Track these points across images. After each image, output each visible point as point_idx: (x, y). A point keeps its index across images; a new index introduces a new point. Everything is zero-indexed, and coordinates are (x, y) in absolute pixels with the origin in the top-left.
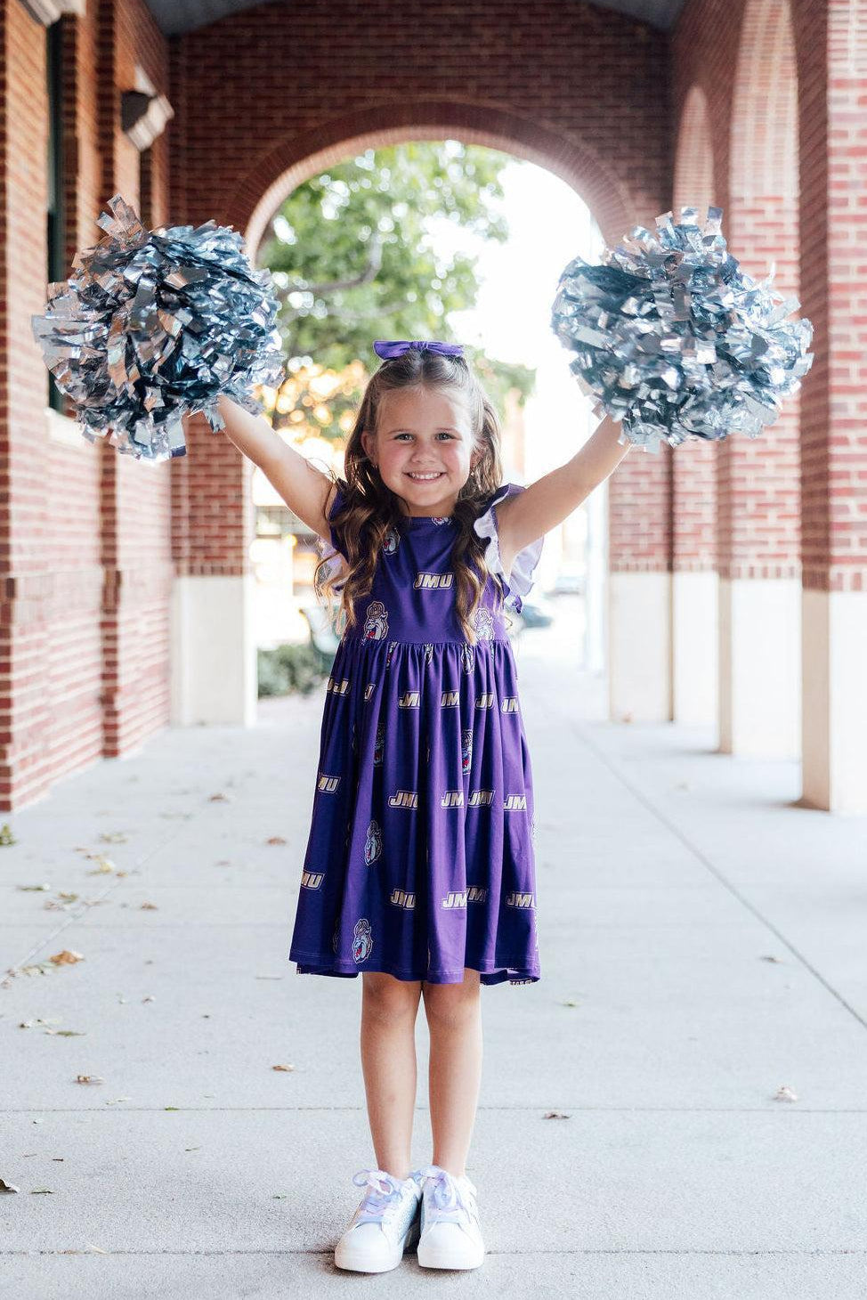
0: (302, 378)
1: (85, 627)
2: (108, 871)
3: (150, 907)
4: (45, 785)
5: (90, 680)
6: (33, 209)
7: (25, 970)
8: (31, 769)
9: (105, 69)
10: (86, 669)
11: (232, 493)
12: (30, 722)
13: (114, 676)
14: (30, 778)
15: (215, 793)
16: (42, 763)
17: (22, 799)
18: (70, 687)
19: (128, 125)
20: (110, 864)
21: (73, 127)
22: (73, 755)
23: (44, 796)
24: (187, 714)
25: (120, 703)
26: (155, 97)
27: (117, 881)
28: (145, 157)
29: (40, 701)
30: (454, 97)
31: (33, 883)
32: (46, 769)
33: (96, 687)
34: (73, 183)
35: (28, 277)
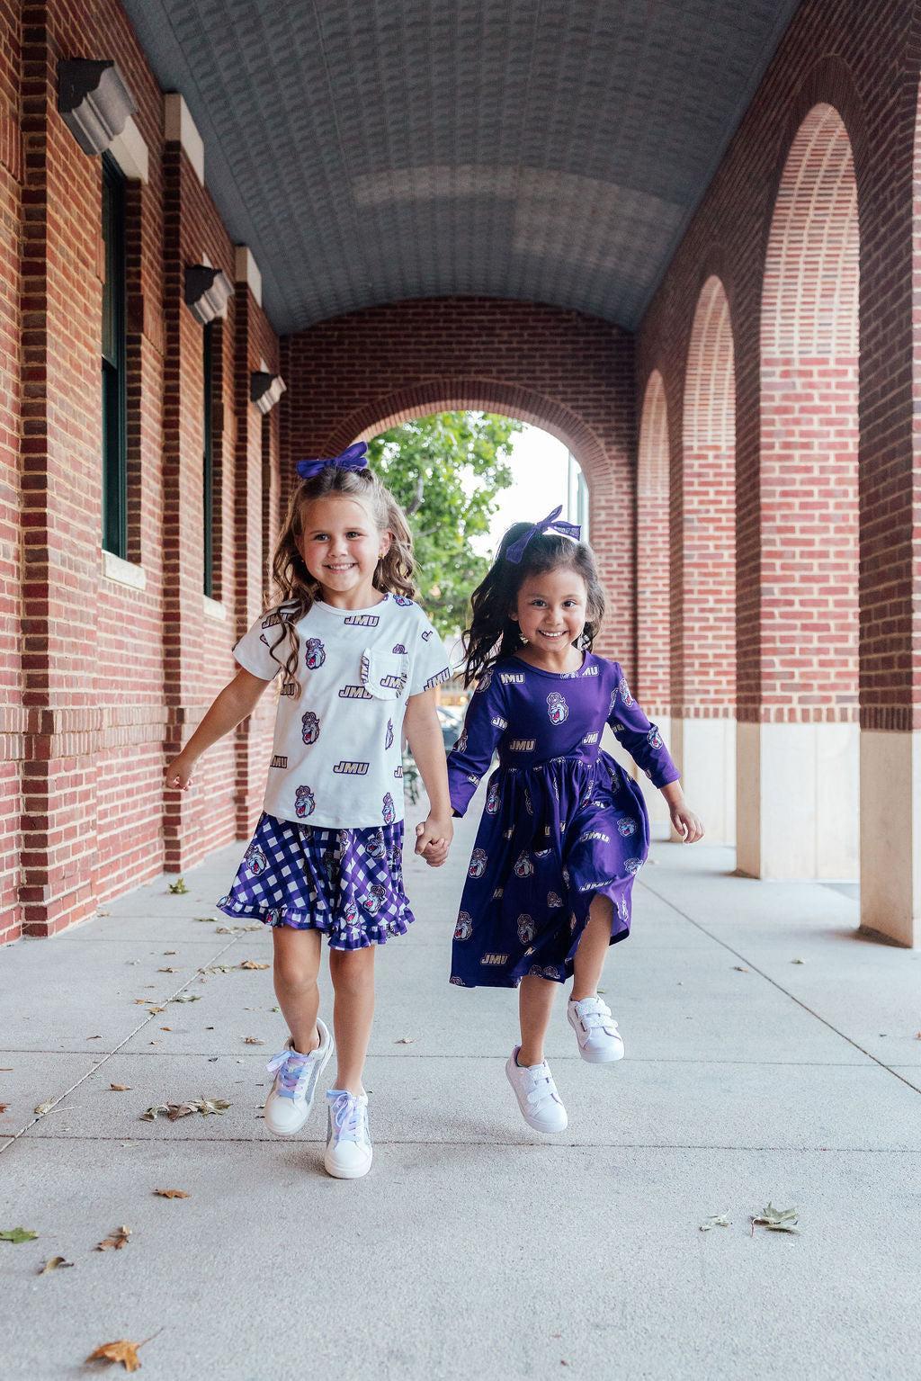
1: (225, 748)
4: (201, 855)
5: (228, 785)
6: (196, 452)
7: (212, 969)
8: (192, 844)
9: (240, 357)
10: (226, 777)
12: (191, 811)
13: (245, 783)
14: (192, 850)
16: (200, 840)
17: (187, 865)
18: (216, 789)
19: (256, 397)
21: (220, 397)
22: (217, 837)
23: (200, 863)
25: (249, 801)
26: (275, 377)
28: (266, 417)
29: (198, 797)
30: (482, 379)
31: (207, 916)
32: (202, 845)
33: (231, 790)
34: (220, 436)
35: (192, 499)
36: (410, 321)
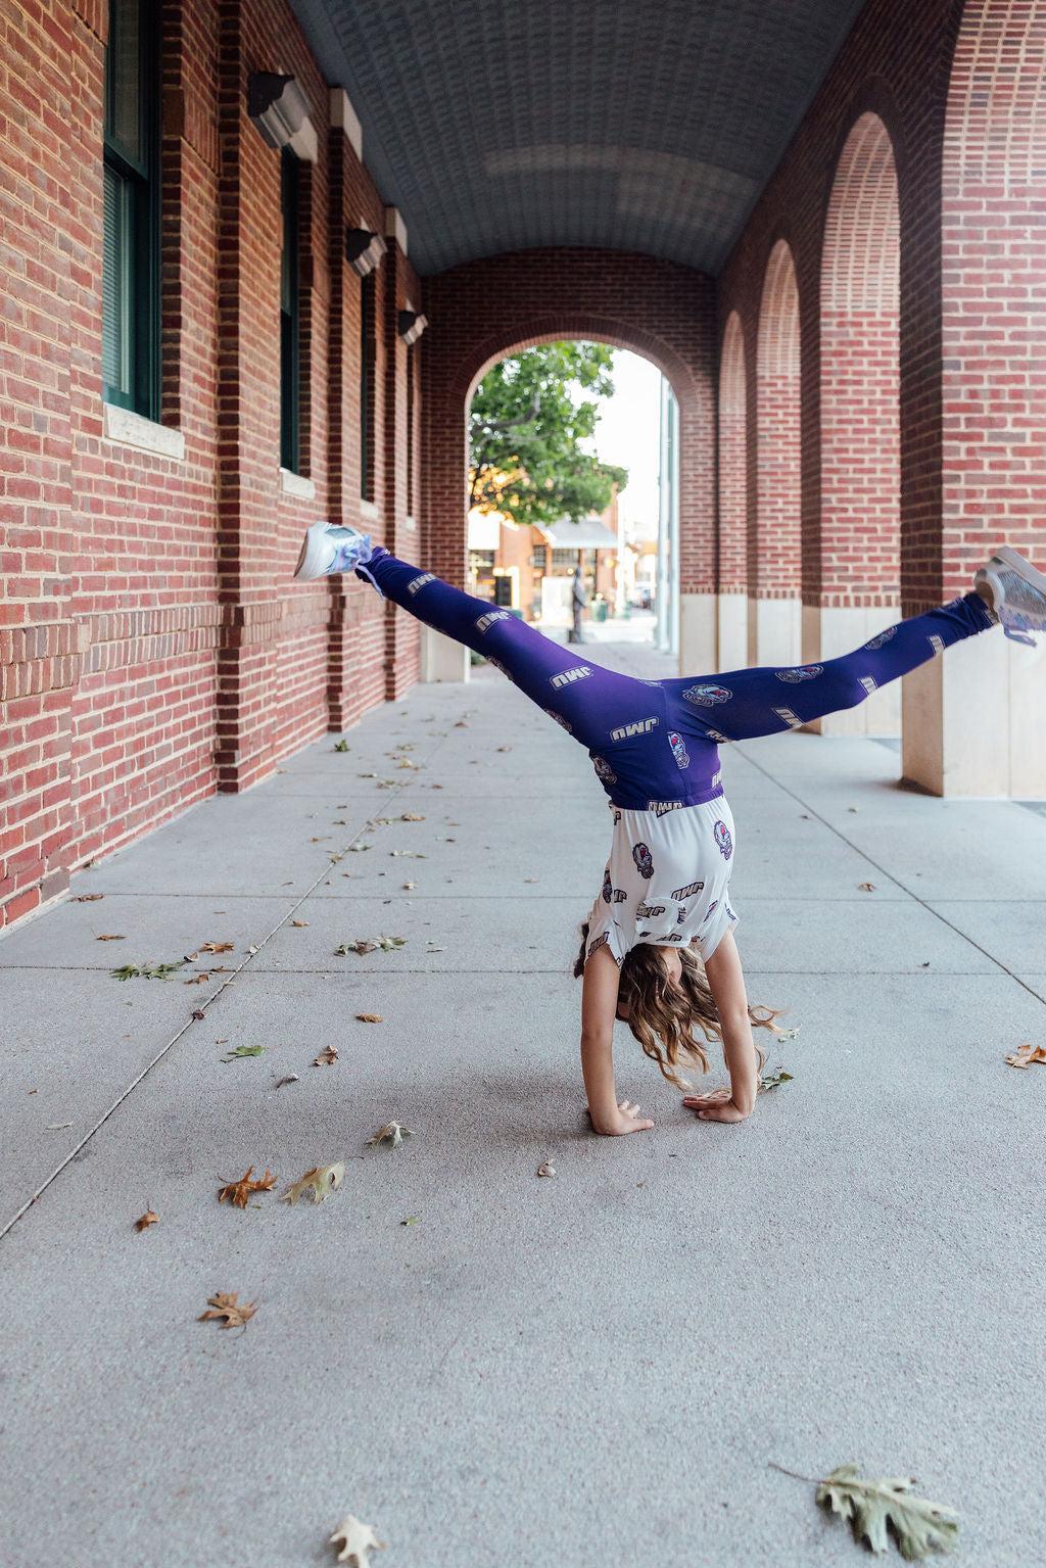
0: (488, 475)
1: (377, 624)
2: (408, 767)
3: (438, 787)
4: (358, 717)
5: (379, 655)
6: (355, 382)
7: (378, 821)
8: (351, 708)
9: (390, 298)
10: (378, 648)
11: (457, 545)
12: (351, 680)
13: (393, 653)
14: (351, 713)
15: (458, 721)
16: (357, 704)
17: (347, 725)
18: (369, 659)
19: (403, 332)
20: (409, 763)
21: (373, 333)
22: (371, 699)
23: (358, 723)
24: (430, 675)
25: (396, 669)
26: (418, 315)
27: (414, 772)
28: (410, 349)
29: (356, 668)
30: (590, 315)
31: (368, 773)
32: (358, 708)
33: (381, 659)
34: (373, 365)
35: (352, 422)
36: (530, 267)
